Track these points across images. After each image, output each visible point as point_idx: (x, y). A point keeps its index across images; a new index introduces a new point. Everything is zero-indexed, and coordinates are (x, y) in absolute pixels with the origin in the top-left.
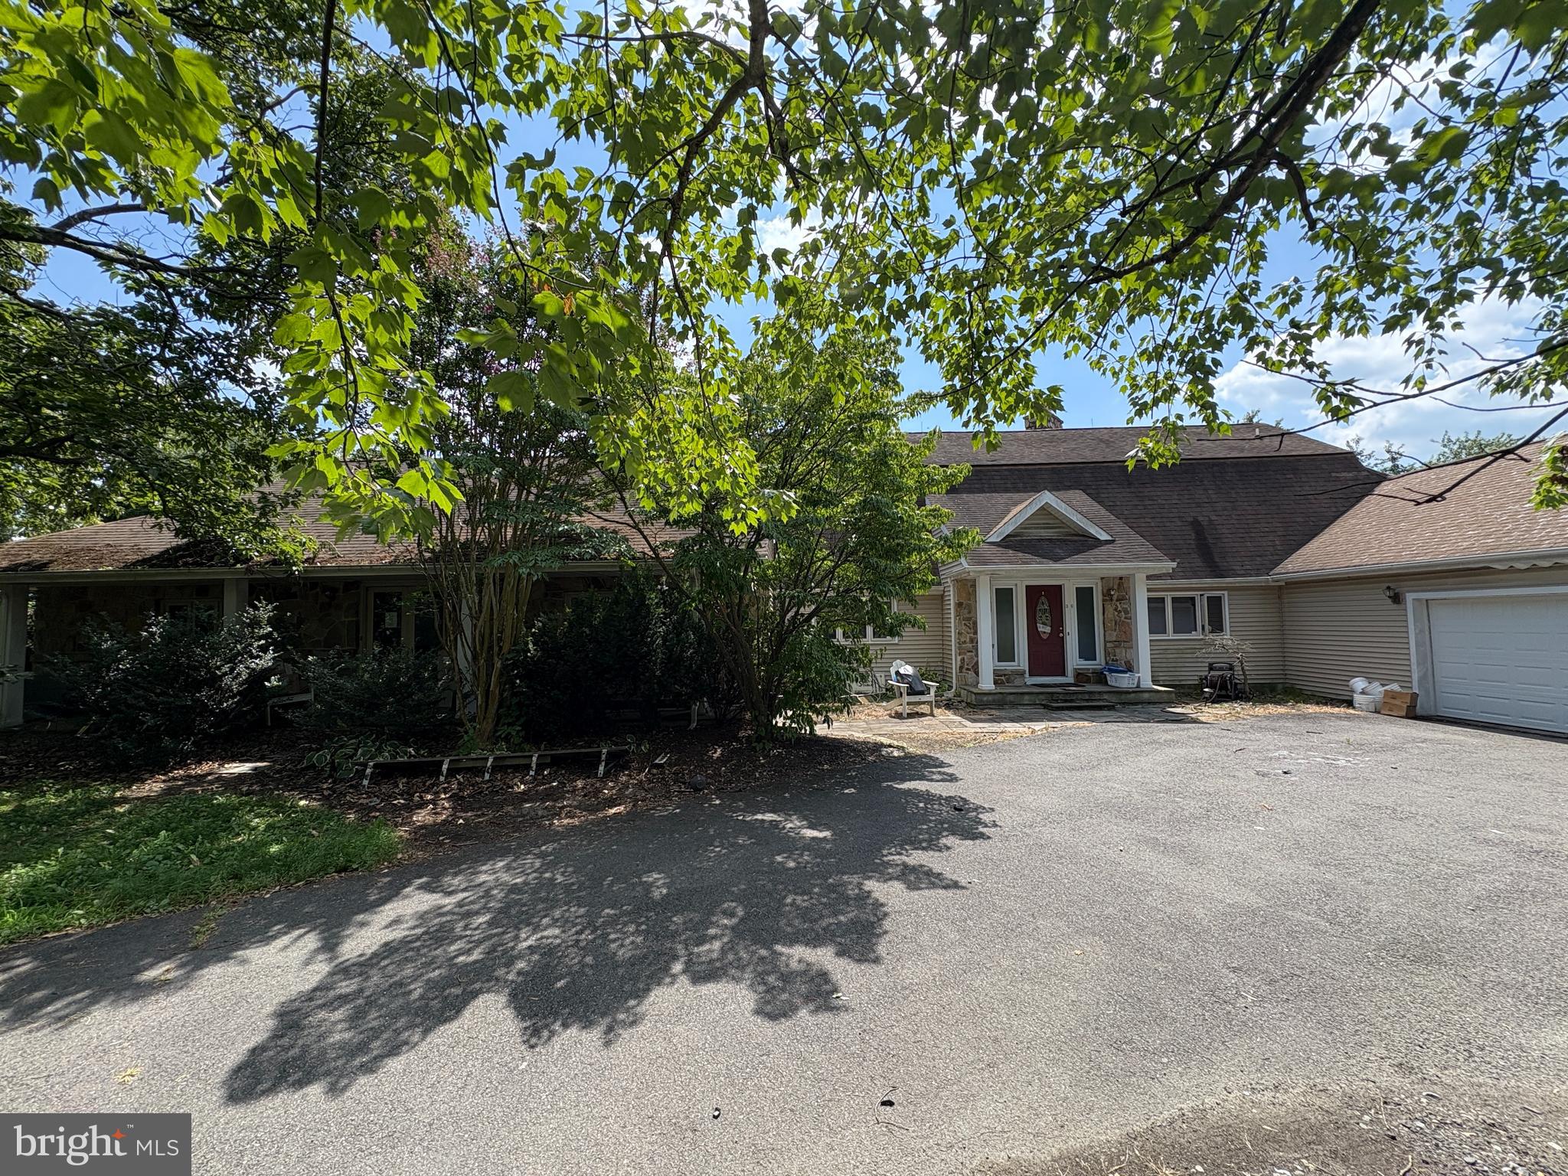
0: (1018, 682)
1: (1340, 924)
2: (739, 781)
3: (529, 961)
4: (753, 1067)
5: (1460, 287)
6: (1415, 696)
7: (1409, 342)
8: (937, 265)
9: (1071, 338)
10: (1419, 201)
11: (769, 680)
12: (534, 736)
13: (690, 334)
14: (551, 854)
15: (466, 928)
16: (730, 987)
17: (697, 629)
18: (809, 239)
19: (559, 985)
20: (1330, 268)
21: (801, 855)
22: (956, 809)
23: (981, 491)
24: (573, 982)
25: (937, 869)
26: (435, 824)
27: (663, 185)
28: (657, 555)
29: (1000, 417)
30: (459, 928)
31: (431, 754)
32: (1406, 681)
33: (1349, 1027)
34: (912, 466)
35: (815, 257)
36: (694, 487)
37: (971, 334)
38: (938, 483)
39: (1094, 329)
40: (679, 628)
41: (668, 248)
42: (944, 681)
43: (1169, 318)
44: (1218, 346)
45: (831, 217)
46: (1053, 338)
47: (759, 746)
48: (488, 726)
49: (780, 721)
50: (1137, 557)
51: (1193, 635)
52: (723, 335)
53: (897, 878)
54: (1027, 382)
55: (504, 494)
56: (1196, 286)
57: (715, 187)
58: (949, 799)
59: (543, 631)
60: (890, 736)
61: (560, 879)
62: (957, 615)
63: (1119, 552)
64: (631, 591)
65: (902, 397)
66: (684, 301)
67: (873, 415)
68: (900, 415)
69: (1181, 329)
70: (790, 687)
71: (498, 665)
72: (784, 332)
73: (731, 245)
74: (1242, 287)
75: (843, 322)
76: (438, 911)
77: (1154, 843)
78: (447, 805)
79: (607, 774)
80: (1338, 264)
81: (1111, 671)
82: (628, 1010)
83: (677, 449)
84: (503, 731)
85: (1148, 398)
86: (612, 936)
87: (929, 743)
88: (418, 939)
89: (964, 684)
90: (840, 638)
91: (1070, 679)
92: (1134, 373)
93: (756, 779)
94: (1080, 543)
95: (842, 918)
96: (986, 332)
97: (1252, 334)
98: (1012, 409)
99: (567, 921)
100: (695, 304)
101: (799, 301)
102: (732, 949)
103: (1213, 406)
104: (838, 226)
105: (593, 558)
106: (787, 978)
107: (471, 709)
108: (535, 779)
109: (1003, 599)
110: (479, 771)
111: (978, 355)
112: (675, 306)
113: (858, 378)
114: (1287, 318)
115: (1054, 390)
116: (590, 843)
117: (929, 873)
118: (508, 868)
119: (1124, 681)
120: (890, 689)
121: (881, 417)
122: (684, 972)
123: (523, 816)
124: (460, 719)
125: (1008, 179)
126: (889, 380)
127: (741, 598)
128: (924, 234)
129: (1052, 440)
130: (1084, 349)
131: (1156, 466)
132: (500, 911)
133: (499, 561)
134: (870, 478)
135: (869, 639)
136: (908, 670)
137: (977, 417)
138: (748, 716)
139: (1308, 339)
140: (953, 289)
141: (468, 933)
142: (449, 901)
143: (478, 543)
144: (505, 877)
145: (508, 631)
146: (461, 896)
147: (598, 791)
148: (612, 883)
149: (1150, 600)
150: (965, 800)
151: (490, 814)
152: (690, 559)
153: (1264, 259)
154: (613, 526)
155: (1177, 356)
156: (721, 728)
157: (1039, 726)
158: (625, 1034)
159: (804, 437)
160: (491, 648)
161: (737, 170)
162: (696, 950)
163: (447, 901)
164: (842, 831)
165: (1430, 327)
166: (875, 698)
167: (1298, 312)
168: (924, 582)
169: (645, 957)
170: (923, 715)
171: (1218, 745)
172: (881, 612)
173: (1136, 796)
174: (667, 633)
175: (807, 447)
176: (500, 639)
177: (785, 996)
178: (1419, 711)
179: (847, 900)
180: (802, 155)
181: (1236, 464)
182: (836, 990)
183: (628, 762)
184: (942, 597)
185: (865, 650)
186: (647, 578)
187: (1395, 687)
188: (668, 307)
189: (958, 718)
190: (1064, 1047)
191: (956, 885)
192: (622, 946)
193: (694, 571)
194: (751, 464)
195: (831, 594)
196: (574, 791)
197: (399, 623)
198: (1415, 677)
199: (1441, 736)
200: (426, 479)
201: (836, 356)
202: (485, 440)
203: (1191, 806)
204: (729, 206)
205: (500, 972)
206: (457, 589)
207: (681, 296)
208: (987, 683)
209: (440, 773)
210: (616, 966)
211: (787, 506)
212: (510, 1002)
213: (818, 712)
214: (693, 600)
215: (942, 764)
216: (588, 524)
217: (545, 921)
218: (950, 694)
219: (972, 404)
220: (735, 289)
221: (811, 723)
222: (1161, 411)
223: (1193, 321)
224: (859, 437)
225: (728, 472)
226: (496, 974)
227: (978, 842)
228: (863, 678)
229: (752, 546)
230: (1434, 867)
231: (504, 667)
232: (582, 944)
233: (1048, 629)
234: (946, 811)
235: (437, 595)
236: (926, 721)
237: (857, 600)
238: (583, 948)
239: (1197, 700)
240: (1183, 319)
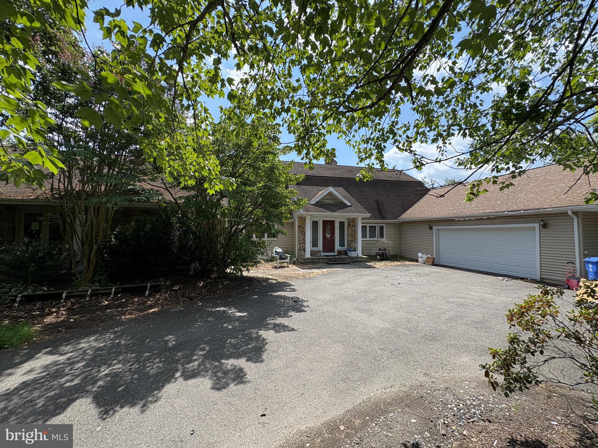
0: (319, 255)
1: (411, 331)
2: (210, 295)
3: (105, 381)
4: (209, 411)
5: (451, 131)
6: (434, 258)
7: (438, 147)
8: (293, 96)
9: (340, 132)
10: (442, 102)
11: (224, 254)
12: (113, 279)
13: (191, 108)
14: (119, 332)
15: (71, 370)
16: (201, 379)
17: (194, 233)
18: (244, 77)
19: (120, 389)
20: (418, 120)
21: (235, 323)
22: (295, 301)
23: (309, 185)
24: (127, 387)
25: (286, 324)
26: (57, 322)
27: (179, 40)
28: (177, 202)
29: (315, 158)
30: (67, 370)
31: (56, 290)
32: (432, 255)
33: (412, 364)
34: (283, 173)
35: (246, 85)
36: (192, 173)
37: (305, 125)
38: (293, 181)
39: (347, 130)
40: (186, 233)
41: (181, 69)
42: (293, 254)
43: (371, 129)
44: (385, 141)
45: (253, 70)
46: (334, 131)
47: (219, 281)
48: (89, 275)
49: (228, 271)
50: (359, 212)
51: (375, 239)
52: (206, 111)
53: (272, 329)
54: (324, 145)
55: (100, 170)
56: (380, 120)
57: (203, 47)
58: (292, 298)
59: (119, 233)
60: (272, 275)
61: (123, 342)
62: (299, 230)
63: (353, 209)
64: (164, 217)
65: (281, 147)
66: (188, 93)
67: (269, 152)
68: (280, 153)
69: (374, 134)
70: (233, 257)
71: (95, 247)
72: (232, 114)
73: (210, 73)
74: (393, 122)
75: (257, 113)
76: (56, 363)
77: (359, 309)
78: (64, 313)
79: (150, 295)
80: (420, 119)
81: (349, 251)
82: (153, 396)
83: (184, 157)
84: (97, 278)
85: (364, 156)
86: (148, 365)
87: (286, 277)
88: (43, 377)
89: (300, 255)
90: (254, 238)
91: (336, 254)
92: (360, 147)
93: (218, 294)
94: (340, 206)
95: (250, 346)
96: (310, 125)
97: (395, 138)
98: (319, 155)
99: (126, 361)
100: (194, 95)
101: (239, 102)
102: (203, 364)
103: (383, 161)
104: (256, 75)
105: (145, 201)
106: (226, 373)
107: (80, 268)
108: (113, 298)
109: (315, 224)
110: (84, 297)
111: (307, 134)
112: (185, 95)
113: (263, 137)
114: (405, 135)
115: (333, 150)
116: (139, 325)
117: (284, 326)
118: (96, 340)
119: (353, 254)
120: (273, 257)
121: (272, 153)
122: (181, 376)
123: (107, 315)
124: (74, 273)
125: (319, 67)
126: (275, 139)
127: (213, 221)
128: (290, 84)
129: (334, 169)
130: (344, 136)
131: (365, 180)
132: (91, 360)
133: (95, 200)
134: (268, 177)
135: (266, 238)
136: (280, 250)
137: (306, 157)
138: (215, 269)
139: (411, 142)
140: (299, 106)
141: (72, 372)
142: (62, 358)
143: (86, 192)
144: (94, 344)
145: (101, 233)
146: (69, 355)
147: (145, 302)
148: (149, 342)
149: (362, 227)
150: (298, 298)
151: (88, 316)
152: (191, 204)
153: (400, 114)
154: (156, 188)
155: (373, 143)
156: (203, 274)
157: (325, 270)
158: (152, 406)
159: (242, 158)
160: (92, 240)
161: (213, 41)
162: (187, 366)
163: (61, 358)
164: (252, 312)
165: (443, 143)
166: (267, 261)
167: (409, 133)
168: (287, 217)
169: (163, 372)
170: (285, 267)
171: (380, 275)
172: (270, 228)
173: (355, 294)
174: (180, 235)
175: (243, 162)
176: (96, 236)
177: (224, 380)
178: (435, 263)
179: (251, 339)
180: (242, 42)
181: (390, 183)
182: (246, 375)
183: (160, 289)
184: (293, 223)
185: (264, 243)
186: (172, 211)
187: (429, 256)
188: (181, 95)
189: (297, 268)
190: (327, 384)
191: (293, 330)
192: (152, 368)
193: (193, 209)
194: (217, 166)
195: (251, 221)
196: (133, 303)
197: (40, 228)
198: (435, 253)
199: (440, 271)
200: (42, 156)
201: (254, 127)
202: (91, 144)
203: (371, 296)
204: (209, 56)
205: (89, 388)
206: (74, 213)
207: (187, 91)
208: (308, 255)
209: (62, 298)
210: (149, 377)
211: (232, 184)
212: (93, 401)
213: (244, 267)
214: (192, 221)
215: (290, 285)
216: (145, 187)
217: (114, 362)
218: (295, 259)
219: (305, 151)
220: (211, 92)
221: (241, 271)
222: (367, 161)
223: (378, 131)
224: (264, 160)
225: (207, 168)
226: (87, 389)
227: (302, 313)
228: (263, 254)
229: (218, 200)
230: (436, 311)
231: (99, 249)
232: (132, 370)
233: (329, 236)
234: (291, 303)
235: (61, 215)
236: (286, 269)
237: (261, 223)
238: (133, 372)
239: (375, 261)
240: (375, 130)
